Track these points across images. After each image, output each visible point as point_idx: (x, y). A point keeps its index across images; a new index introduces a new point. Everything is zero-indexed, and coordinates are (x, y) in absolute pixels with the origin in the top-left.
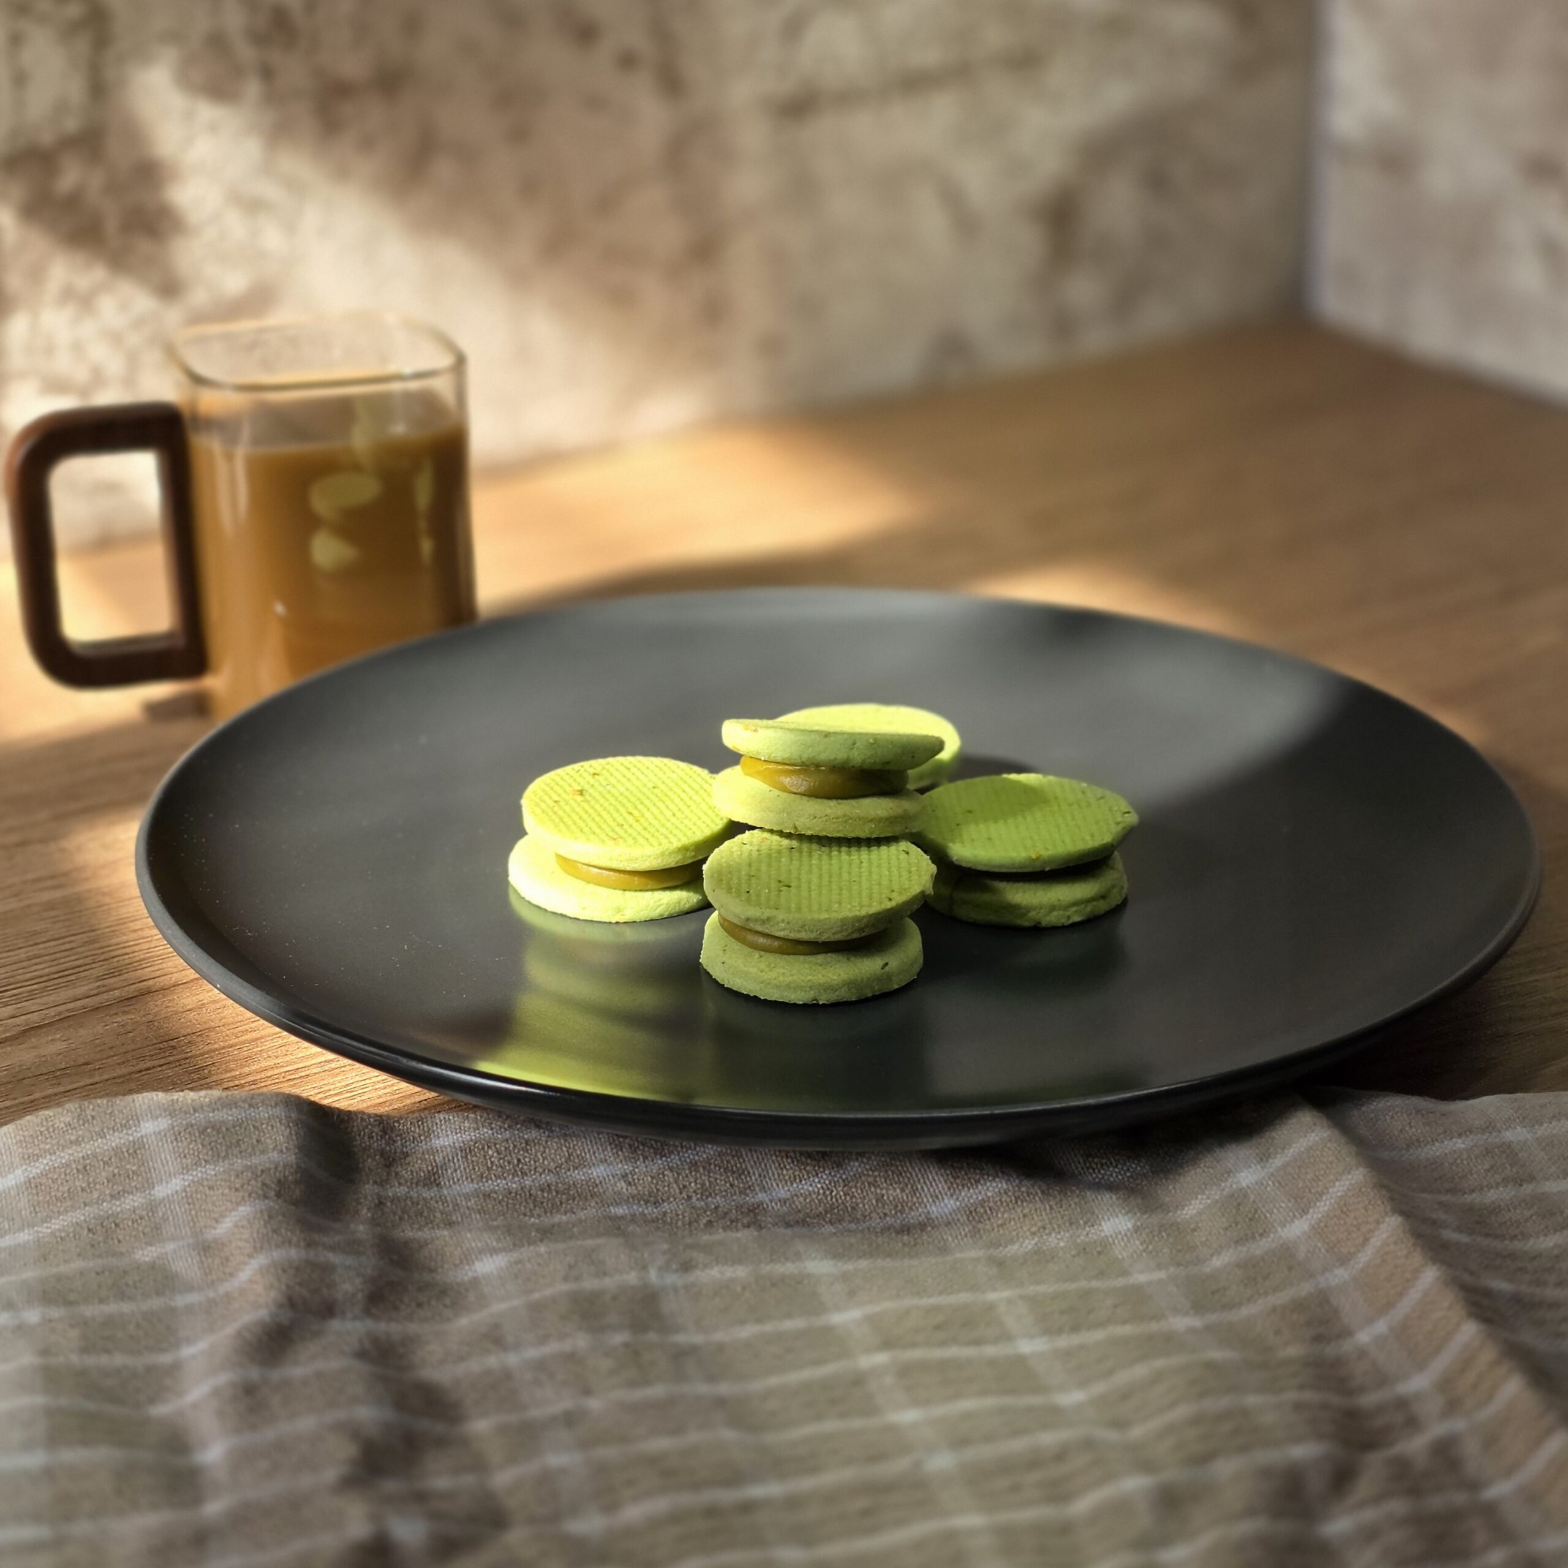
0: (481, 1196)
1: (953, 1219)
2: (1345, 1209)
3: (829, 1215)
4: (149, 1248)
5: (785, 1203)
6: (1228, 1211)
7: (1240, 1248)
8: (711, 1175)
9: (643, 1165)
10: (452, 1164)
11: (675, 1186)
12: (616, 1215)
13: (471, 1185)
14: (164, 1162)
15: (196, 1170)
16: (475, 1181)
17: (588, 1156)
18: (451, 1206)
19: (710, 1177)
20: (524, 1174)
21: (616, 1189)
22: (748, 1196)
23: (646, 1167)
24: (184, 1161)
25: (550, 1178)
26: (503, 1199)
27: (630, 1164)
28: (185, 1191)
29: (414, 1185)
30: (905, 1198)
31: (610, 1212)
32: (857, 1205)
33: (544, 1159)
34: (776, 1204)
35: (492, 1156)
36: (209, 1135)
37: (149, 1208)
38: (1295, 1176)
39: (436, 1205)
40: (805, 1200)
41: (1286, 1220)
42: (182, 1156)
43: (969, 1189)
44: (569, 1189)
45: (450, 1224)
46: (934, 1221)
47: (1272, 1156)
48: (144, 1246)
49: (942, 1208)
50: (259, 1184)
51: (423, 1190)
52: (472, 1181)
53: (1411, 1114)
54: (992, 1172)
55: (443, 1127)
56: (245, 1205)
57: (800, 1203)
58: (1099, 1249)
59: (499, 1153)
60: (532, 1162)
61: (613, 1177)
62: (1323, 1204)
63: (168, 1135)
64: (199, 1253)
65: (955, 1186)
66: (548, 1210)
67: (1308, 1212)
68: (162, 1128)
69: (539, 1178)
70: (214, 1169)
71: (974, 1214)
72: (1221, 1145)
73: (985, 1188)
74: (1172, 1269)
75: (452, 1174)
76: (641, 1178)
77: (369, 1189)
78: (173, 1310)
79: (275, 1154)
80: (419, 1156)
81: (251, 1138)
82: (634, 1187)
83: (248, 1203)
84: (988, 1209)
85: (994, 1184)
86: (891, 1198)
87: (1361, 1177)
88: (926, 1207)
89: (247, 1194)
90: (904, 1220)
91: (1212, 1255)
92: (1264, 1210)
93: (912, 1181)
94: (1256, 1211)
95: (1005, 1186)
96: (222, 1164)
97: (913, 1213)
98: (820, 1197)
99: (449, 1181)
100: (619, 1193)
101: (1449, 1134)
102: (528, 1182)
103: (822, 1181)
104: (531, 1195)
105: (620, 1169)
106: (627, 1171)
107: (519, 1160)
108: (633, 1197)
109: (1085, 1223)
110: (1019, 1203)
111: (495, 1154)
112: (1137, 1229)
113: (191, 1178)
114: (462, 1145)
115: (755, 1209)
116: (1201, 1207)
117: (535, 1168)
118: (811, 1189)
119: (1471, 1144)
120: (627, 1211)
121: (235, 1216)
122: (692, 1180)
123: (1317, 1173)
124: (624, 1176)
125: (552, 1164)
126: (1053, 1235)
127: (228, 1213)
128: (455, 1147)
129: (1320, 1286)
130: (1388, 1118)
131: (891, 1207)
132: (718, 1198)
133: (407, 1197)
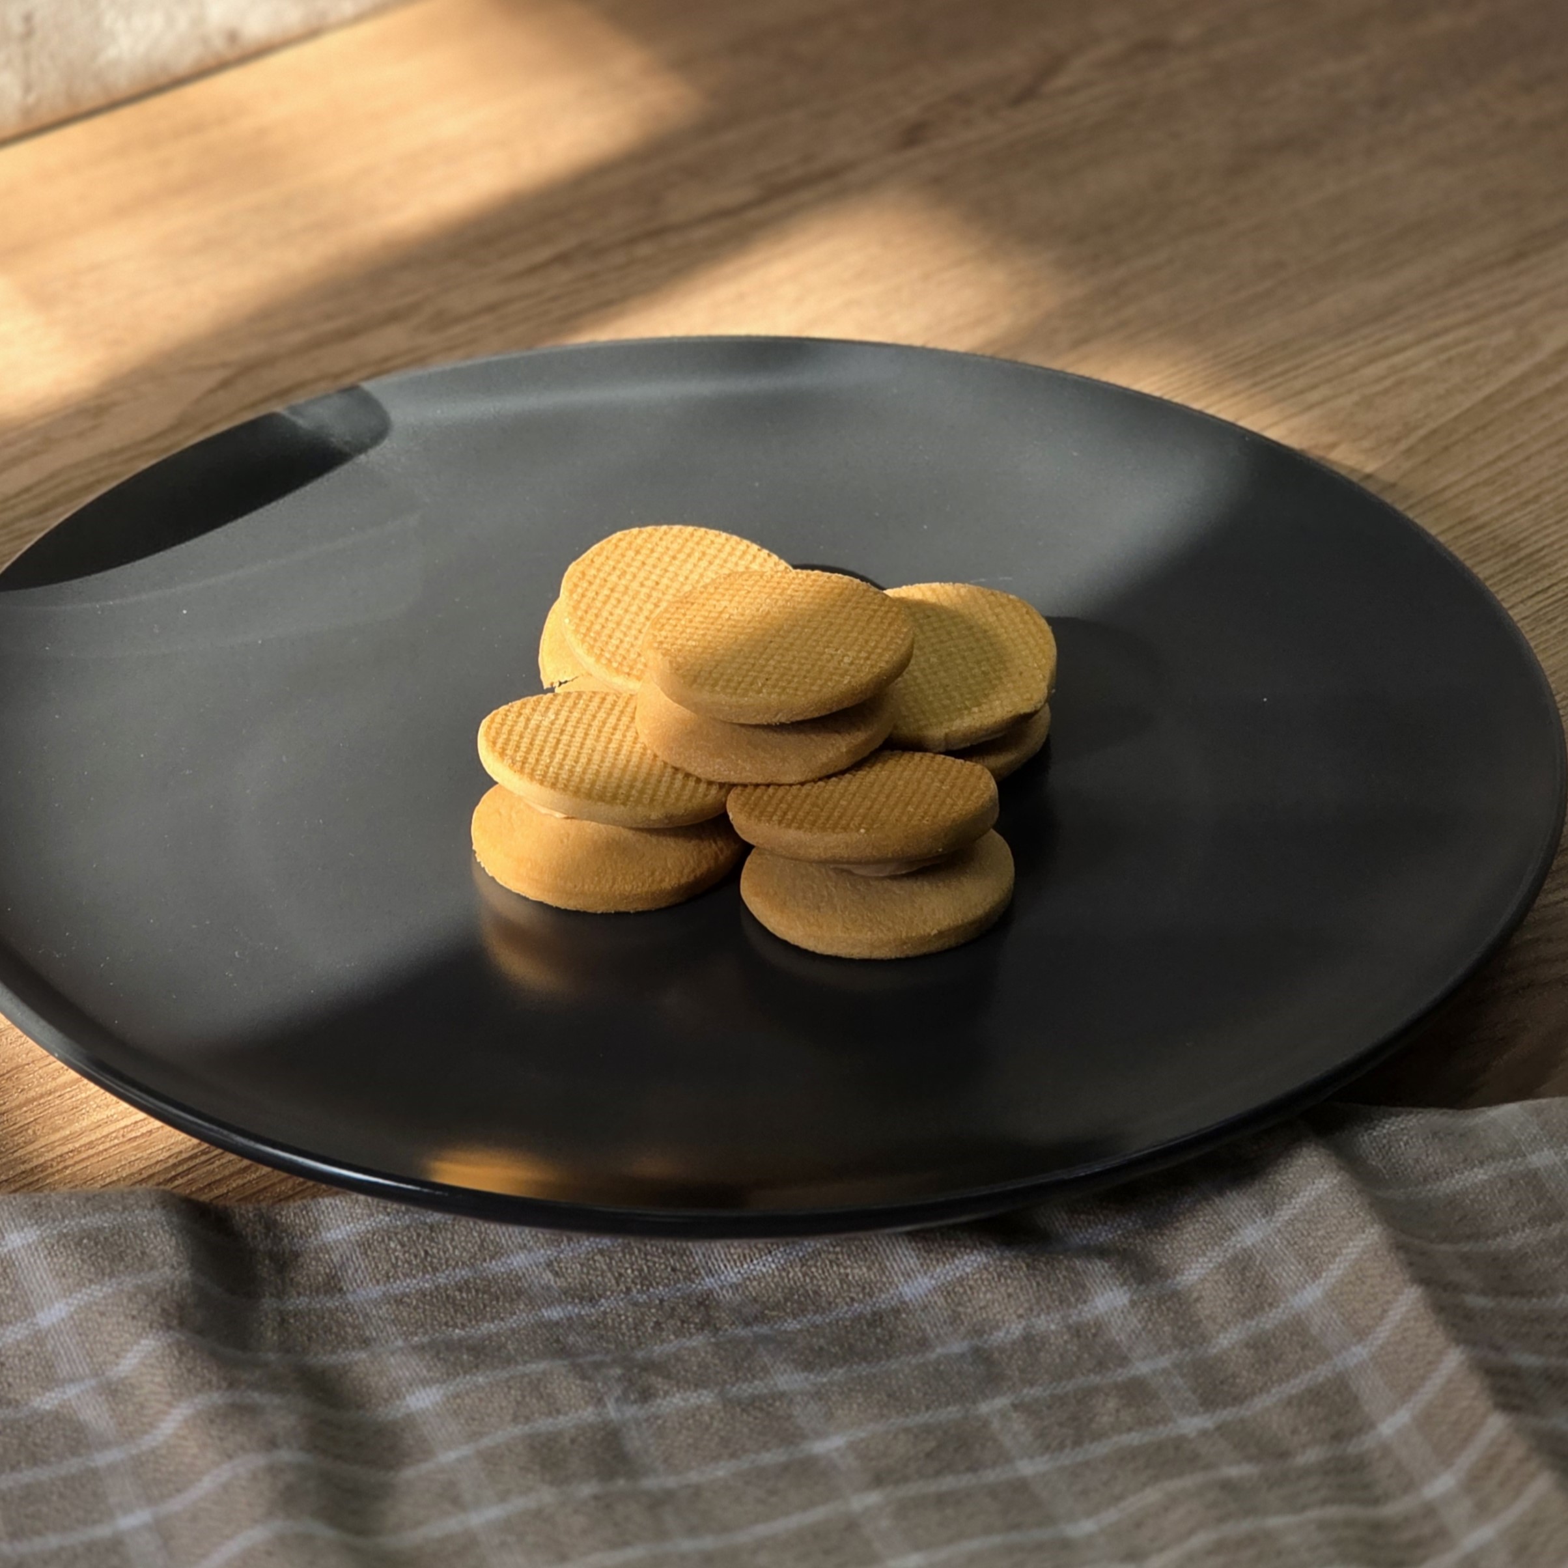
0: (392, 1302)
1: (930, 1302)
2: (1360, 1274)
3: (789, 1304)
4: (47, 1394)
5: (737, 1289)
6: (1233, 1277)
7: (1248, 1322)
8: (649, 1257)
9: (568, 1248)
10: (351, 1263)
11: (609, 1275)
12: (551, 1320)
13: (378, 1288)
14: (41, 1282)
15: (80, 1291)
16: (381, 1282)
17: (503, 1241)
18: (361, 1317)
19: (647, 1261)
20: (435, 1270)
21: (542, 1282)
22: (693, 1282)
23: (572, 1251)
24: (63, 1280)
25: (465, 1273)
26: (417, 1304)
27: (553, 1249)
28: (72, 1317)
29: (314, 1294)
30: (872, 1277)
31: (543, 1316)
32: (820, 1287)
33: (455, 1248)
34: (728, 1292)
35: (395, 1250)
36: (86, 1247)
37: (35, 1341)
38: (1305, 1233)
39: (344, 1318)
40: (759, 1284)
41: (1297, 1287)
42: (60, 1274)
43: (944, 1264)
44: (489, 1286)
45: (366, 1342)
46: (908, 1306)
47: (1278, 1207)
48: (40, 1391)
49: (916, 1288)
50: (159, 1310)
51: (326, 1299)
52: (378, 1282)
53: (1428, 1138)
54: (969, 1242)
55: (332, 1215)
56: (147, 1338)
57: (754, 1288)
58: (1093, 1331)
59: (403, 1245)
60: (441, 1253)
61: (537, 1267)
62: (1336, 1266)
63: (39, 1249)
64: (107, 1400)
65: (928, 1261)
66: (472, 1317)
67: (1321, 1276)
68: (30, 1241)
69: (453, 1274)
70: (101, 1290)
71: (952, 1295)
72: (1221, 1192)
73: (963, 1262)
74: (1176, 1352)
75: (353, 1274)
76: (569, 1265)
77: (268, 1303)
78: (94, 1472)
79: (167, 1269)
80: (312, 1255)
81: (134, 1250)
82: (563, 1279)
83: (151, 1336)
84: (967, 1288)
85: (973, 1258)
86: (857, 1278)
87: (1376, 1237)
88: (897, 1287)
89: (147, 1324)
90: (875, 1304)
91: (1218, 1332)
92: (1272, 1274)
93: (879, 1258)
94: (1263, 1275)
95: (985, 1260)
96: (108, 1284)
97: (883, 1296)
98: (776, 1280)
99: (351, 1284)
100: (548, 1288)
101: (1468, 1163)
102: (442, 1281)
103: (776, 1261)
104: (448, 1296)
105: (543, 1256)
106: (552, 1258)
107: (426, 1252)
108: (565, 1294)
109: (1077, 1300)
110: (1003, 1280)
111: (399, 1247)
112: (1133, 1303)
113: (76, 1302)
114: (358, 1238)
115: (705, 1300)
116: (1203, 1272)
117: (447, 1261)
118: (764, 1270)
119: (1495, 1174)
120: (562, 1314)
121: (138, 1351)
122: (627, 1265)
123: (1329, 1230)
124: (549, 1265)
125: (464, 1254)
126: (1043, 1317)
127: (129, 1347)
128: (350, 1242)
129: (1337, 1370)
130: (1402, 1144)
131: (859, 1289)
132: (661, 1288)
133: (310, 1310)
